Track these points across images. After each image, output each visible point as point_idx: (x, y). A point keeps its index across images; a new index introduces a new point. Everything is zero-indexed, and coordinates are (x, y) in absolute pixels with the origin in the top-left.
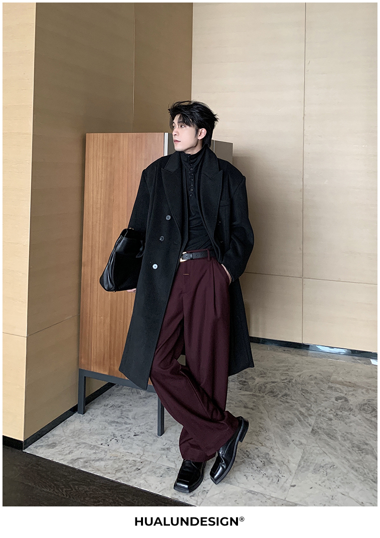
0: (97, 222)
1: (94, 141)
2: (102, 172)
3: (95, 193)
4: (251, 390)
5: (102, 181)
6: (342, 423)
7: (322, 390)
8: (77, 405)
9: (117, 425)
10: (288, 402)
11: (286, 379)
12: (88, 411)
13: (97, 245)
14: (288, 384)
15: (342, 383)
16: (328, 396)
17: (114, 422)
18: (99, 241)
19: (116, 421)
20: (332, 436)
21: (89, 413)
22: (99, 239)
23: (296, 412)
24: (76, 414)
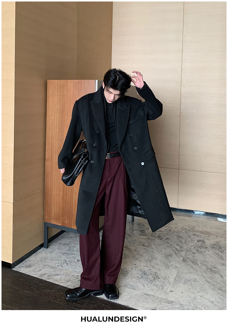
0: (54, 135)
1: (52, 85)
2: (57, 104)
3: (53, 116)
4: (147, 236)
5: (57, 109)
6: (201, 255)
7: (189, 236)
8: (43, 243)
9: (67, 255)
10: (169, 243)
11: (168, 229)
12: (50, 247)
13: (55, 149)
14: (169, 232)
15: (202, 232)
16: (193, 239)
17: (65, 253)
18: (56, 146)
19: (66, 252)
20: (195, 263)
21: (50, 248)
23: (174, 248)
24: (43, 248)
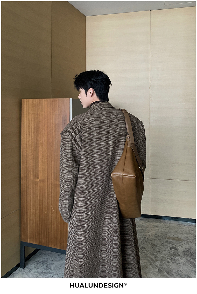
0: (29, 153)
1: (26, 104)
2: (32, 123)
3: (28, 135)
5: (32, 128)
7: (162, 244)
8: (20, 263)
9: (44, 274)
10: (144, 253)
11: (142, 237)
12: (27, 266)
13: (30, 167)
14: (143, 241)
15: (173, 238)
16: (166, 247)
17: (42, 272)
18: (31, 165)
20: (170, 273)
22: (31, 164)
23: (149, 259)
24: (19, 269)
